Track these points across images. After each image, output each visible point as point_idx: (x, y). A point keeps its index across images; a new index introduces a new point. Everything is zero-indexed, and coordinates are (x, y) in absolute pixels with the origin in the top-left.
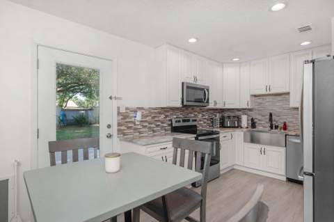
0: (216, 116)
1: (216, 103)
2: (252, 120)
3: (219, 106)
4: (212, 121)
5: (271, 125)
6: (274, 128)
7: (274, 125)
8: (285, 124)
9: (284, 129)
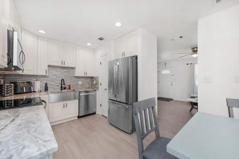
2: (46, 84)
5: (62, 87)
6: (63, 89)
7: (63, 87)
8: (70, 86)
9: (70, 89)
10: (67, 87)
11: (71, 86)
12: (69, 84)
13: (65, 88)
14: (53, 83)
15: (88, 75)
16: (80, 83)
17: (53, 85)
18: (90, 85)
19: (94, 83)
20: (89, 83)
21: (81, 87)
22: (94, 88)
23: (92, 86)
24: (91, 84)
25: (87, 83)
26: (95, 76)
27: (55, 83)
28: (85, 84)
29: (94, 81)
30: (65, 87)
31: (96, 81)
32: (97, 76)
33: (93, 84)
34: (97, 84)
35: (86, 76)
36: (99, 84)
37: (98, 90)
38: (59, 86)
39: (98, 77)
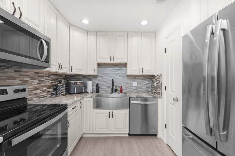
0: (60, 83)
1: (60, 67)
2: (97, 85)
3: (65, 71)
4: (55, 88)
5: (112, 89)
6: (114, 91)
7: (114, 90)
8: (121, 88)
9: (121, 92)
10: (119, 89)
11: (123, 88)
12: (120, 86)
13: (116, 91)
14: (105, 84)
15: (145, 73)
16: (135, 84)
17: (104, 86)
18: (149, 87)
19: (155, 85)
20: (147, 84)
21: (136, 89)
22: (154, 93)
23: (152, 90)
24: (151, 86)
25: (146, 85)
26: (156, 75)
27: (106, 84)
28: (143, 86)
29: (155, 82)
30: (116, 89)
31: (158, 82)
32: (159, 74)
33: (153, 86)
34: (159, 86)
35: (141, 74)
36: (163, 88)
37: (161, 97)
38: (110, 87)
39: (161, 75)
